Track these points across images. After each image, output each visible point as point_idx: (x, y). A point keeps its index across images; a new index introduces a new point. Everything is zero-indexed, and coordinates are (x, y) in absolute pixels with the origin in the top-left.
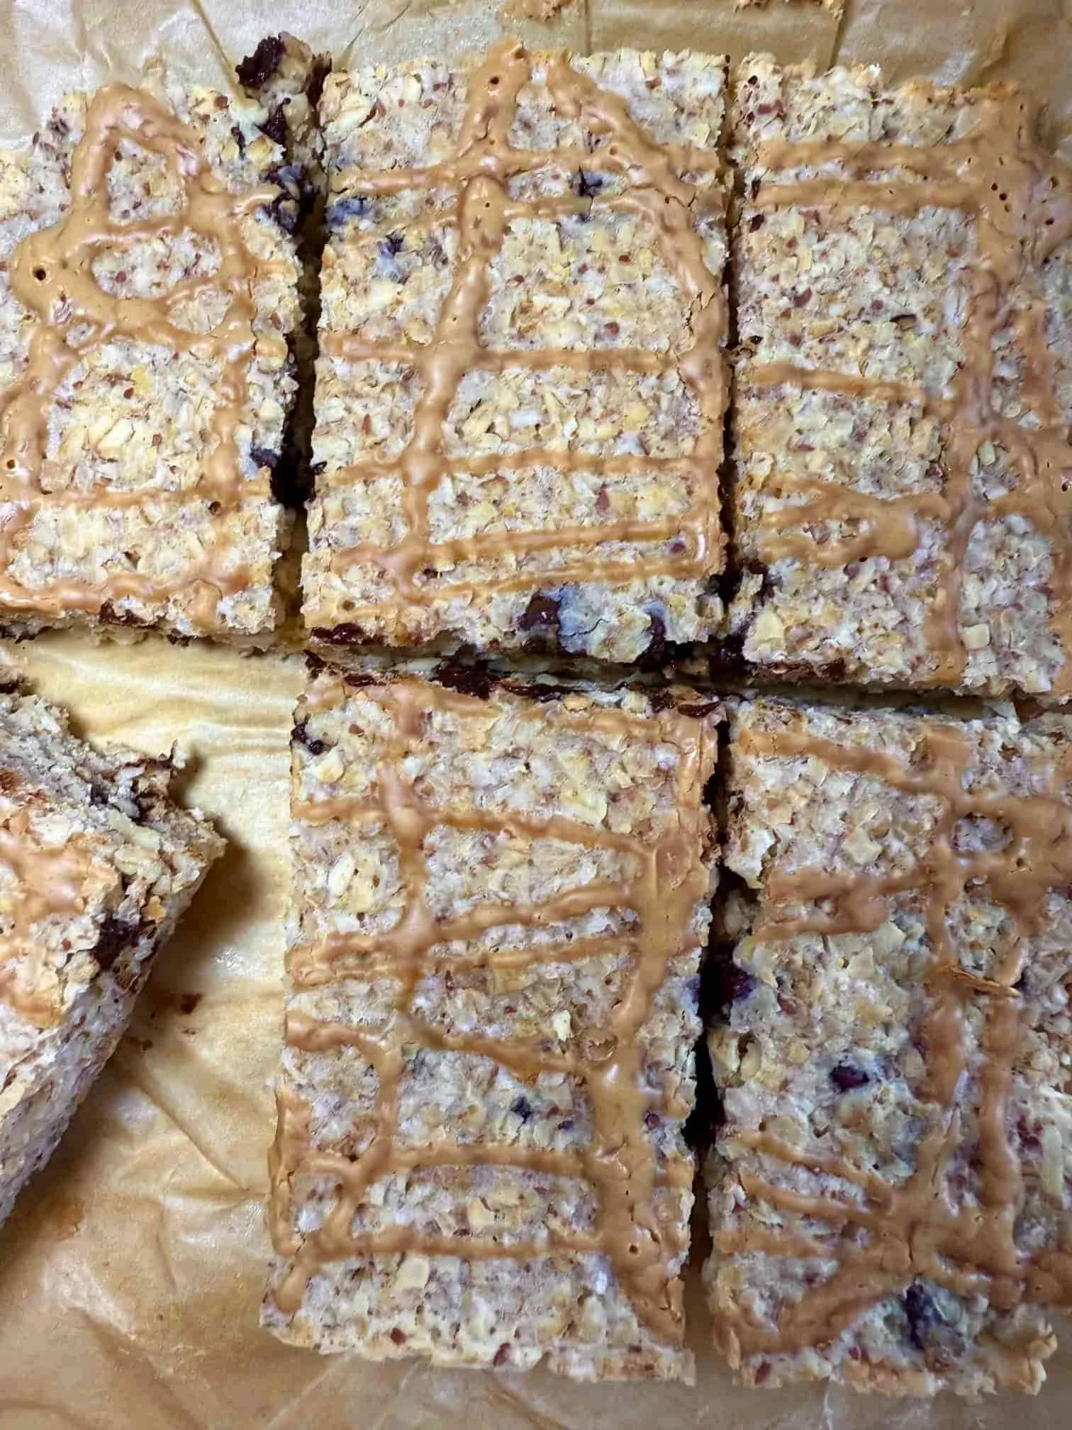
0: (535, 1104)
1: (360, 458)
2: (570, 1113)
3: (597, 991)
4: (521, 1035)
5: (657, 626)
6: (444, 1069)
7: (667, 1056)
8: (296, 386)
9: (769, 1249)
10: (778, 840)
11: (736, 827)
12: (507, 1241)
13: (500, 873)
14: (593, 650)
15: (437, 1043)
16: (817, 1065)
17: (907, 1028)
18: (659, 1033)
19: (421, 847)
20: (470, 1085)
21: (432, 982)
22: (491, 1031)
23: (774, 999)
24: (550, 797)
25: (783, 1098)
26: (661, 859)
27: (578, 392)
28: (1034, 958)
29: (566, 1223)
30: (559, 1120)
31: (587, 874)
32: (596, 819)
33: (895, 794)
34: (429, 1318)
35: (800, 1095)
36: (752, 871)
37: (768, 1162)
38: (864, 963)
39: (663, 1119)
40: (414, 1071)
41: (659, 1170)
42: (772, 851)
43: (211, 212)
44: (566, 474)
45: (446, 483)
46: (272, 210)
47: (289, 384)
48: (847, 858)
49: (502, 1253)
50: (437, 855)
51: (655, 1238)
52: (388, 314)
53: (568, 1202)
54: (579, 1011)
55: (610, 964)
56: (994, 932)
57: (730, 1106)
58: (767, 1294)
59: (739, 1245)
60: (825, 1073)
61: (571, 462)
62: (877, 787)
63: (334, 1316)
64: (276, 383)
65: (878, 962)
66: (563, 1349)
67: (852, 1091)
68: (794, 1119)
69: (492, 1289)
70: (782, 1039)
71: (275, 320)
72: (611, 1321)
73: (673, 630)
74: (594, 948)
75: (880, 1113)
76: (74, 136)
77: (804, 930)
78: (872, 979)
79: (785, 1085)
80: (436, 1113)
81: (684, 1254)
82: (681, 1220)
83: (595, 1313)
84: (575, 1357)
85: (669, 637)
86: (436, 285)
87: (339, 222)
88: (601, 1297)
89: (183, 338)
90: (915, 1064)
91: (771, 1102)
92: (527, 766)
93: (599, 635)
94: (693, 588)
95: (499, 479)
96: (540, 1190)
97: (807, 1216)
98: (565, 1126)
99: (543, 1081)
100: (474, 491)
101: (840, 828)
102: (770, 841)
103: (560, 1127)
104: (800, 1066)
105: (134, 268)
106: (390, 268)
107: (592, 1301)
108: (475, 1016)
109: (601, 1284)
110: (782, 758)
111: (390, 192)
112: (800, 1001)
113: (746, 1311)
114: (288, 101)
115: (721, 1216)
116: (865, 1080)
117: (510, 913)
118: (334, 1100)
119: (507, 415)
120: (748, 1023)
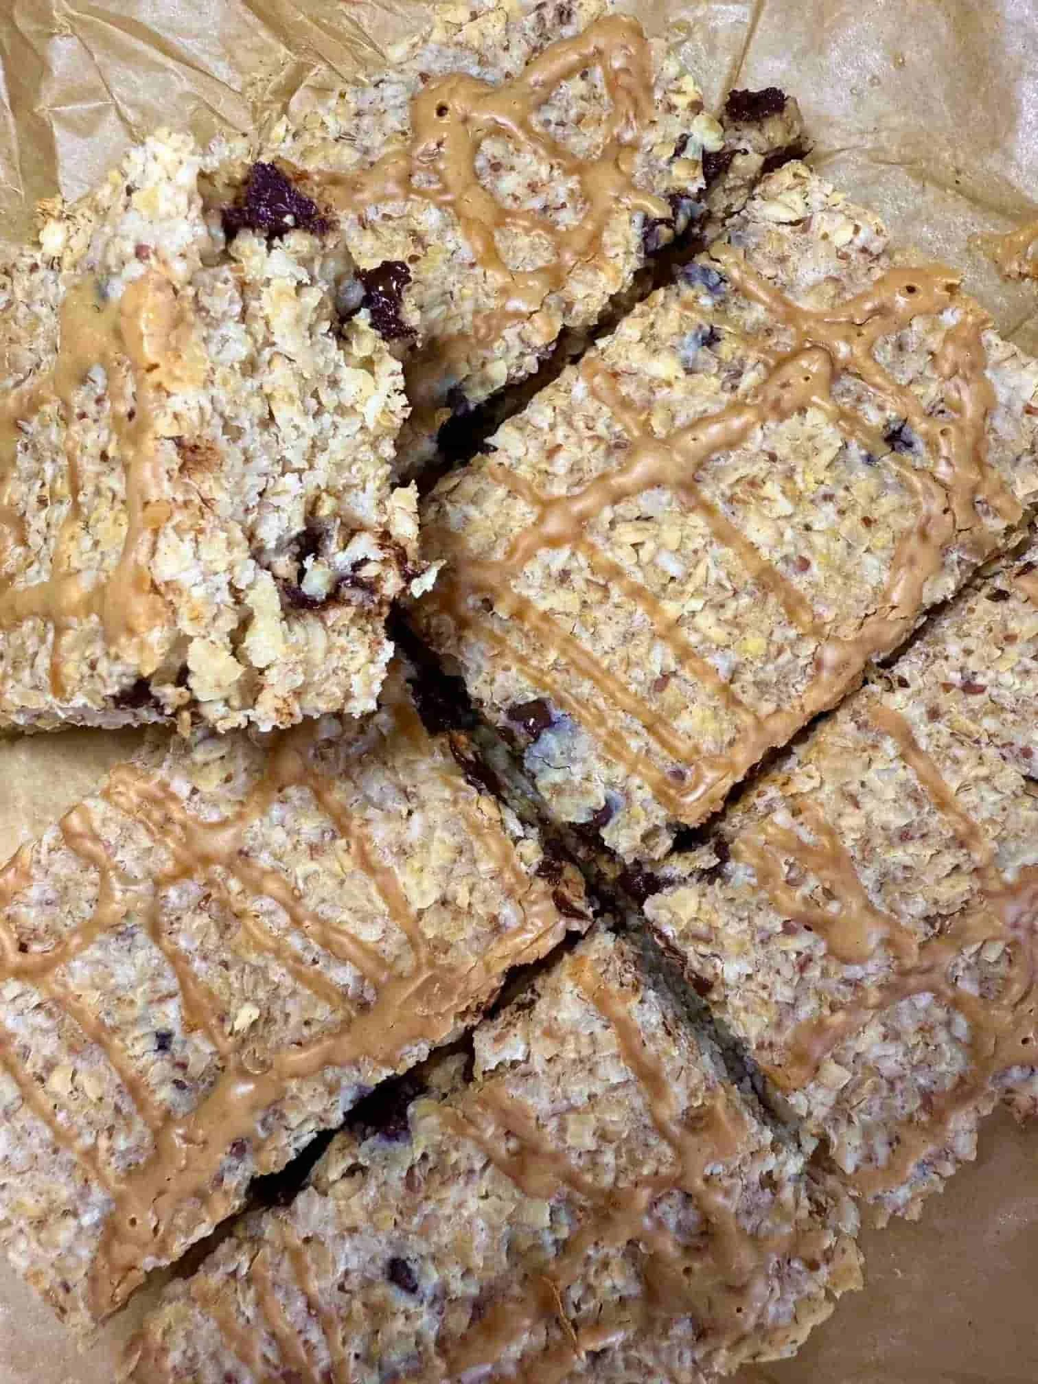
0: (175, 1047)
1: (523, 471)
2: (192, 1079)
3: (293, 1021)
4: (215, 991)
5: (604, 815)
6: (141, 956)
7: (294, 1119)
8: (534, 370)
9: (224, 1327)
10: (527, 1061)
11: (509, 1018)
12: (61, 1117)
13: (312, 866)
14: (541, 783)
15: (155, 932)
16: (390, 1243)
17: (481, 1289)
18: (305, 1097)
19: (280, 790)
20: (147, 985)
21: (193, 888)
22: (198, 965)
23: (407, 1165)
24: (403, 852)
25: (343, 1238)
26: (431, 980)
27: (728, 585)
28: (626, 1347)
29: (111, 1151)
30: (179, 1075)
31: (370, 934)
32: (417, 904)
33: (648, 1121)
35: (357, 1249)
36: (486, 1062)
37: (286, 1265)
38: (499, 1211)
39: (248, 1156)
40: (120, 934)
41: (208, 1187)
42: (514, 1064)
43: (606, 183)
44: (654, 636)
45: (565, 552)
46: (650, 224)
47: (531, 364)
48: (562, 1129)
49: (50, 1122)
50: (287, 807)
51: (156, 1230)
52: (653, 385)
53: (127, 1137)
54: (267, 1019)
55: (322, 1012)
56: (616, 1296)
57: (301, 1200)
58: (190, 1353)
59: (206, 1300)
60: (390, 1253)
61: (669, 632)
62: (638, 1103)
64: (522, 354)
65: (510, 1219)
66: (21, 1231)
67: (395, 1287)
68: (334, 1262)
69: (19, 1138)
70: (384, 1197)
71: (568, 308)
72: (70, 1250)
73: (612, 831)
74: (323, 990)
75: (399, 1324)
76: (568, 31)
77: (479, 1141)
78: (493, 1228)
79: (353, 1230)
80: (105, 980)
81: (165, 1262)
82: (187, 1236)
83: (64, 1233)
84: (22, 1245)
85: (604, 833)
86: (708, 398)
87: (689, 279)
88: (81, 1229)
89: (492, 256)
90: (460, 1321)
91: (331, 1231)
92: (410, 813)
93: (557, 777)
94: (660, 815)
95: (605, 588)
96: (118, 1109)
97: (273, 1335)
98: (179, 1085)
99: (197, 1038)
100: (578, 580)
101: (580, 1101)
102: (519, 1056)
103: (175, 1082)
104: (377, 1229)
105: (512, 168)
106: (689, 353)
107: (71, 1222)
108: (197, 943)
109: (87, 1219)
110: (592, 1007)
111: (748, 295)
112: (423, 1186)
113: (164, 1350)
114: (746, 152)
115: (217, 1266)
116: (412, 1289)
117: (292, 901)
118: (51, 895)
119: (659, 548)
120: (373, 1160)
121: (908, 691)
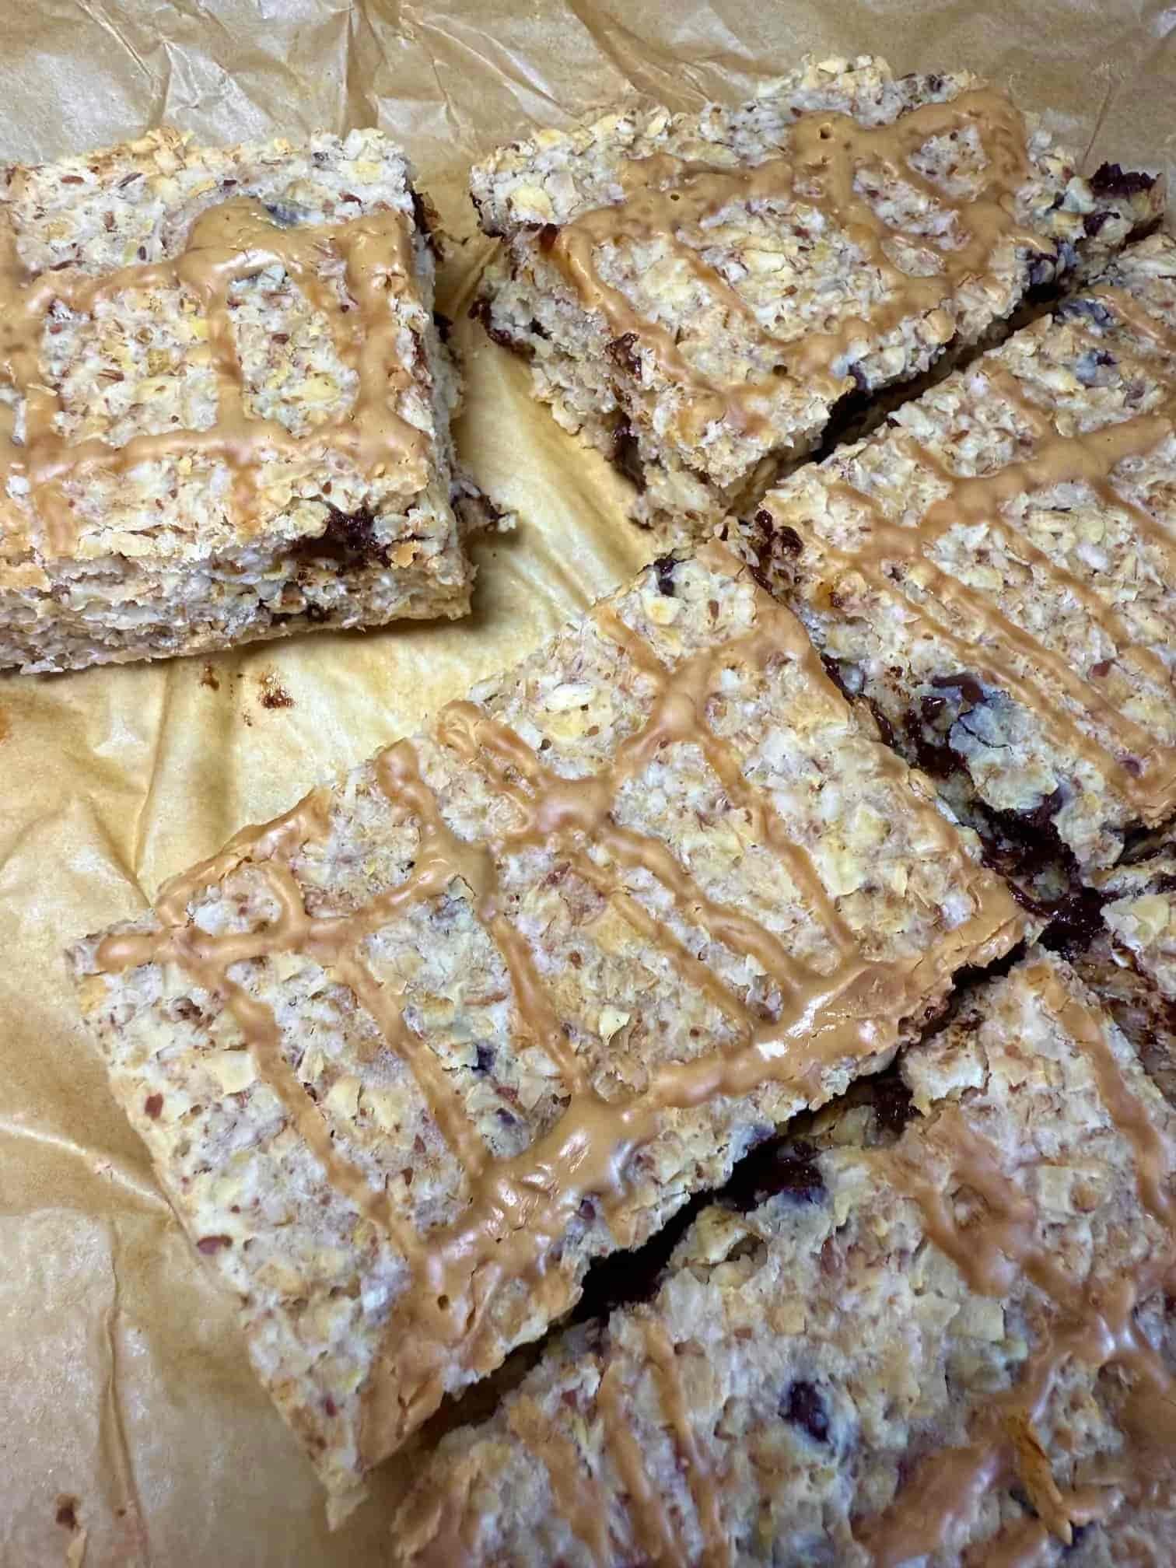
0: (498, 1068)
1: (933, 447)
2: (520, 1108)
3: (673, 1032)
4: (559, 993)
5: (1053, 802)
6: (464, 941)
7: (667, 1168)
8: (925, 368)
9: (558, 1479)
10: (984, 1091)
11: (951, 1038)
12: (341, 1147)
13: (703, 839)
14: (976, 764)
16: (793, 1355)
17: (911, 1437)
18: (685, 1134)
19: (661, 747)
20: (463, 984)
21: (541, 859)
22: (540, 958)
23: (823, 1234)
24: (816, 829)
25: (728, 1346)
26: (865, 979)
27: (1158, 581)
29: (409, 1200)
30: (504, 1105)
31: (776, 923)
32: (834, 891)
33: (1132, 1186)
34: (194, 1131)
35: (747, 1365)
36: (931, 1091)
37: (647, 1390)
38: (938, 1315)
39: (597, 1224)
40: (439, 910)
41: (541, 1263)
42: (969, 1091)
43: (985, 218)
44: (1090, 619)
45: (983, 528)
46: (1034, 260)
47: (923, 362)
48: (1032, 1184)
49: (324, 1150)
50: (665, 771)
51: (471, 1317)
52: (1052, 394)
53: (432, 1185)
54: (637, 1030)
55: (714, 1019)
56: (1091, 1451)
57: (672, 1290)
58: (506, 1524)
59: (536, 1436)
60: (788, 1375)
61: (1107, 617)
62: (1119, 1159)
63: (129, 1019)
64: (916, 350)
65: (951, 1331)
66: (269, 1314)
67: (798, 1427)
68: (717, 1382)
69: (276, 1177)
70: (790, 1283)
71: (960, 316)
72: (340, 1347)
73: (1065, 820)
74: (714, 989)
75: (800, 1488)
76: (937, 98)
77: (922, 1202)
78: (929, 1341)
79: (744, 1334)
80: (414, 967)
81: (472, 1377)
82: (508, 1340)
83: (335, 1320)
84: (271, 1335)
85: (1057, 821)
86: (1114, 410)
87: (1077, 312)
88: (359, 1312)
89: (881, 260)
90: (882, 1486)
91: (716, 1334)
92: (821, 787)
93: (995, 756)
94: (1114, 809)
95: (1027, 570)
96: (419, 1145)
97: (627, 1498)
98: (506, 1119)
99: (532, 1054)
100: (998, 559)
101: (1051, 1150)
102: (977, 1081)
103: (501, 1112)
104: (779, 1333)
105: (887, 198)
106: (1087, 372)
107: (347, 1304)
108: (543, 927)
109: (373, 1299)
110: (1058, 1026)
111: (1136, 331)
112: (845, 1268)
113: (471, 1514)
114: (1117, 216)
115: (548, 1385)
116: (820, 1434)
117: (679, 878)
118: (349, 849)
119: (1079, 540)
120: (777, 1229)
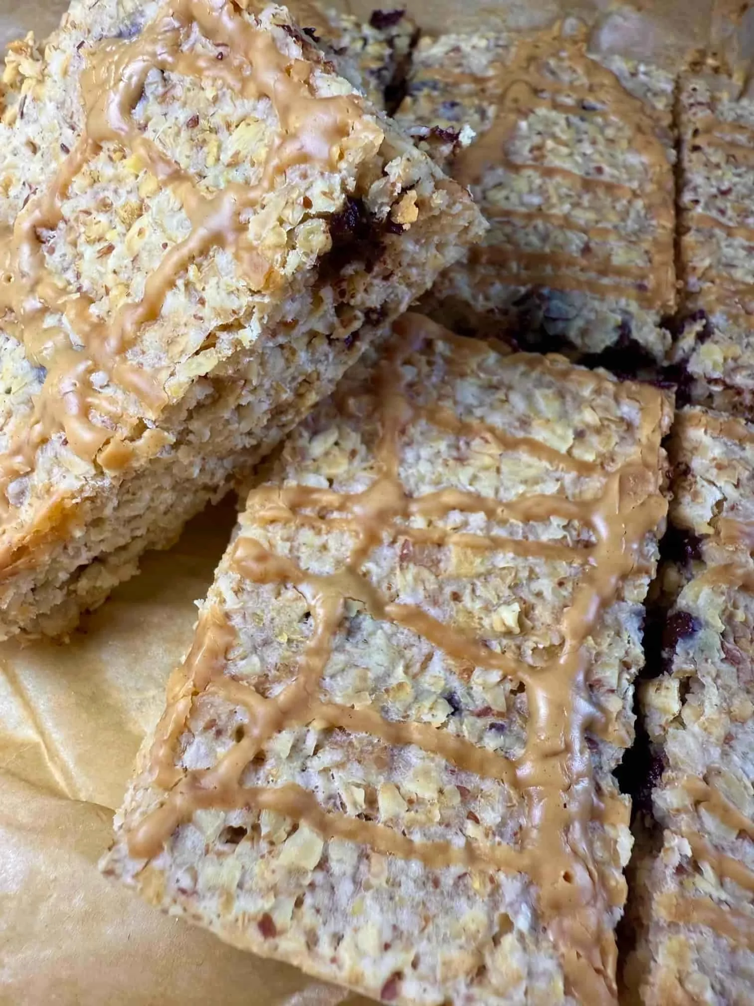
0: (465, 700)
2: (500, 714)
3: (548, 594)
4: (463, 625)
5: (624, 328)
6: (380, 639)
7: (611, 678)
9: (718, 927)
10: (725, 498)
12: (417, 838)
13: (469, 470)
14: (571, 336)
15: (378, 609)
18: (604, 647)
19: (403, 432)
20: (400, 663)
21: (387, 551)
22: (433, 612)
23: (718, 644)
24: (524, 422)
25: (727, 754)
26: (623, 483)
27: (572, 194)
29: (489, 832)
30: (490, 720)
31: (551, 488)
32: (563, 450)
34: (308, 916)
35: (744, 756)
36: (701, 517)
39: (601, 746)
40: (349, 631)
41: (595, 799)
42: (719, 504)
44: (561, 228)
46: (375, 72)
49: (409, 851)
50: (415, 447)
51: (590, 875)
53: (492, 809)
54: (526, 613)
55: (563, 569)
58: (717, 987)
59: (684, 915)
61: (566, 224)
63: (195, 879)
66: (469, 998)
69: (392, 898)
70: (725, 687)
72: (532, 974)
73: (638, 334)
79: (729, 739)
80: (364, 679)
81: (618, 912)
82: (617, 867)
85: (634, 336)
87: (417, 89)
88: (521, 937)
91: (716, 752)
92: (507, 397)
93: (579, 323)
94: (652, 315)
95: (510, 222)
96: (462, 791)
98: (499, 728)
99: (478, 676)
102: (719, 496)
103: (492, 726)
104: (743, 722)
106: (450, 114)
107: (509, 941)
108: (421, 592)
111: (455, 84)
112: (743, 653)
114: (399, 36)
117: (474, 503)
118: (259, 635)
119: (520, 195)
120: (693, 661)
121: (702, 204)
